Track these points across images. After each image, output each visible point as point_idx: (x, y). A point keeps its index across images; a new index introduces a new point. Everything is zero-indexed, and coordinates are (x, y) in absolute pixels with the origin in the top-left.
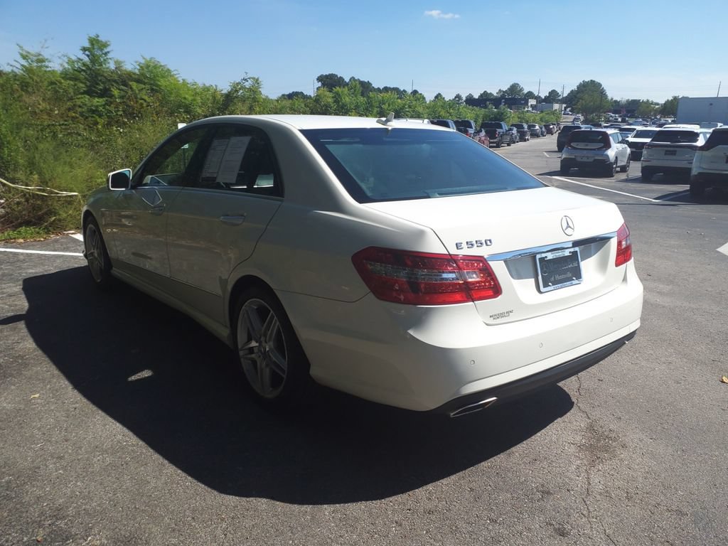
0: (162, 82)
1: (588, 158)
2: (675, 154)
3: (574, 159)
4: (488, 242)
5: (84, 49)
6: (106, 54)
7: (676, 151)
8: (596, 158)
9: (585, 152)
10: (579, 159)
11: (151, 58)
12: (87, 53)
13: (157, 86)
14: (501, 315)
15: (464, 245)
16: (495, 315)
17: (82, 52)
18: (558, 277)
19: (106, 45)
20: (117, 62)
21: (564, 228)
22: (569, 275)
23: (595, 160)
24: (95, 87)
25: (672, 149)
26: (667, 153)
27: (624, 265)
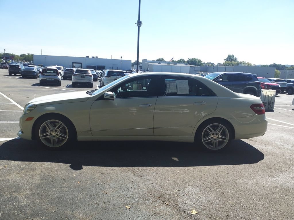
1: (51, 79)
2: (84, 78)
3: (46, 79)
7: (84, 77)
8: (55, 79)
9: (50, 77)
10: (48, 80)
23: (54, 80)
25: (82, 76)
26: (82, 77)
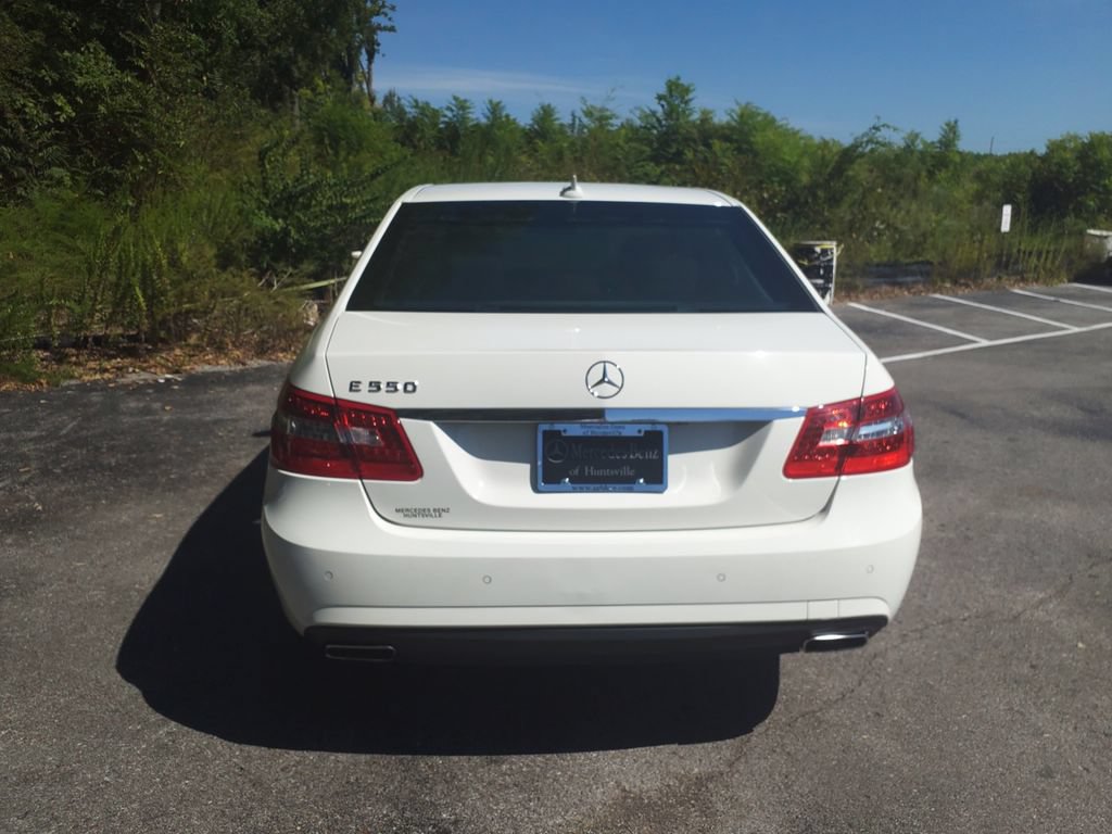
0: (758, 139)
4: (410, 388)
5: (660, 98)
6: (686, 103)
11: (748, 104)
12: (663, 102)
13: (748, 142)
14: (424, 513)
15: (364, 387)
16: (407, 510)
17: (657, 101)
18: (591, 471)
19: (687, 90)
20: (705, 113)
21: (591, 383)
22: (627, 471)
24: (664, 150)
27: (834, 479)
